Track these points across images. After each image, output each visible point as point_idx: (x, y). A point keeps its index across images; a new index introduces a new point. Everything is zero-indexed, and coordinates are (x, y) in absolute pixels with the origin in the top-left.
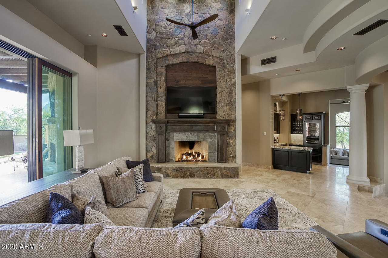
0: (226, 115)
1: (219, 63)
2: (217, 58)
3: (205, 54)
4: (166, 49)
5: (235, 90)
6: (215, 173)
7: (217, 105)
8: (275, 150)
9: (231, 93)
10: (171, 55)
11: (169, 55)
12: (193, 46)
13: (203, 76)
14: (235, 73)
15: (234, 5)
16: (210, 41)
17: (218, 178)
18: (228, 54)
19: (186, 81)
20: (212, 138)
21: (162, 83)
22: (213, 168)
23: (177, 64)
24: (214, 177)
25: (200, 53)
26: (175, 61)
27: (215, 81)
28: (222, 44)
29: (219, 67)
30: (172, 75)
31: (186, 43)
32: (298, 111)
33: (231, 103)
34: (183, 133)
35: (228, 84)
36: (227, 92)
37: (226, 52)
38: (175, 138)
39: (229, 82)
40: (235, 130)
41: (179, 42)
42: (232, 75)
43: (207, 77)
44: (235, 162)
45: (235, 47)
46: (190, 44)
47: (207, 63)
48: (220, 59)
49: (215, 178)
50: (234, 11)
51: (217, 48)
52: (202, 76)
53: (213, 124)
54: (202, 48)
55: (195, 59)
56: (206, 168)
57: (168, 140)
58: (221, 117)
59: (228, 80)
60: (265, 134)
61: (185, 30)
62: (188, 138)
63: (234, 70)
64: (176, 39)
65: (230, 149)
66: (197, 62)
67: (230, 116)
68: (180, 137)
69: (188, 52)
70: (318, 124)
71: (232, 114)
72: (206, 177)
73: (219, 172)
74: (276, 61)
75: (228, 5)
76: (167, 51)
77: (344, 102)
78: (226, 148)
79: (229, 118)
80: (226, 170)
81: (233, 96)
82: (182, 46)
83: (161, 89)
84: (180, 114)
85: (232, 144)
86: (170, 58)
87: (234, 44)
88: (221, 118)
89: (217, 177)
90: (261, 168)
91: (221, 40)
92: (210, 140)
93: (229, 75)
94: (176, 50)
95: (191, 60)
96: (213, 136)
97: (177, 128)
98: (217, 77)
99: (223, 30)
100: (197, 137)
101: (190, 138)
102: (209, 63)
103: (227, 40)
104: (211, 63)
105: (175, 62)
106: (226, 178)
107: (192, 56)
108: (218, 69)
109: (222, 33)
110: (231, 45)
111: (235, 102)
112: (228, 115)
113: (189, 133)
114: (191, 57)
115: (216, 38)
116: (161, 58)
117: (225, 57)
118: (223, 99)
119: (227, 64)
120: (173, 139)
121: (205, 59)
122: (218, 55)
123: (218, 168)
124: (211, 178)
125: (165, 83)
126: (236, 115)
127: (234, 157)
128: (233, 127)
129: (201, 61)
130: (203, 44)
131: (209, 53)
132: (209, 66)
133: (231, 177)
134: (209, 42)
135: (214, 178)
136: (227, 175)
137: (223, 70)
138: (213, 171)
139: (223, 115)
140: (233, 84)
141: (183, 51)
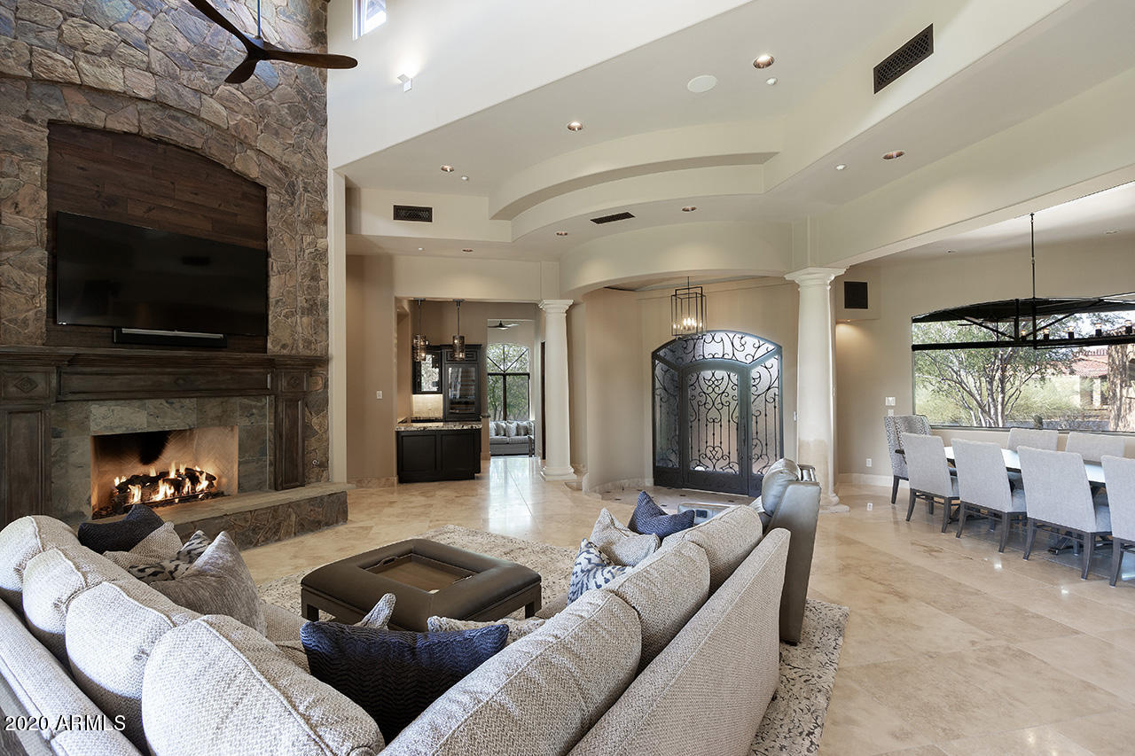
0: (300, 341)
1: (278, 180)
2: (273, 160)
3: (234, 136)
4: (56, 52)
5: (327, 273)
6: (279, 524)
7: (272, 308)
8: (403, 437)
9: (315, 277)
10: (82, 87)
11: (71, 84)
12: (186, 93)
13: (220, 206)
14: (325, 223)
15: (326, 25)
16: (251, 100)
17: (290, 537)
18: (308, 161)
19: (150, 210)
20: (253, 414)
21: (27, 191)
22: (275, 509)
23: (105, 132)
24: (277, 538)
25: (215, 126)
26: (99, 119)
27: (263, 234)
28: (289, 124)
29: (277, 193)
30: (82, 168)
31: (156, 67)
32: (456, 341)
33: (317, 308)
34: (137, 403)
35: (307, 252)
36: (305, 275)
37: (300, 153)
38: (92, 424)
39: (309, 244)
40: (326, 386)
41: (123, 49)
42: (318, 228)
43: (236, 215)
44: (328, 480)
45: (326, 148)
46: (175, 78)
47: (239, 166)
48: (283, 169)
49: (279, 540)
50: (326, 43)
51: (274, 132)
52: (217, 206)
53: (262, 370)
54: (224, 113)
55: (194, 143)
56: (249, 516)
57: (58, 435)
58: (284, 346)
59: (308, 239)
60: (379, 394)
61: (151, 20)
62: (159, 420)
63: (325, 214)
64: (106, 34)
65: (313, 443)
66: (200, 152)
67: (313, 346)
68: (121, 418)
69: (165, 106)
70: (473, 369)
71: (319, 339)
72: (251, 543)
73: (293, 517)
74: (429, 219)
75: (308, 15)
76: (60, 65)
77: (501, 325)
78: (303, 441)
79: (308, 353)
80: (312, 508)
81: (321, 288)
82: (137, 71)
83: (18, 213)
84: (125, 331)
85: (316, 428)
86: (78, 98)
87: (324, 137)
88: (285, 352)
89: (288, 535)
90: (370, 487)
91: (286, 111)
92: (245, 422)
93: (307, 224)
94: (113, 77)
95: (175, 136)
96: (255, 407)
97: (115, 383)
98: (271, 223)
99: (292, 82)
100: (195, 416)
101: (168, 421)
102: (247, 172)
103: (303, 117)
104: (254, 173)
105: (99, 123)
106: (312, 531)
107: (178, 125)
108: (272, 197)
109: (289, 89)
110: (316, 136)
111: (326, 306)
112: (308, 343)
113: (163, 401)
114: (177, 128)
115: (271, 99)
116: (23, 78)
117: (298, 167)
118: (289, 292)
119: (306, 190)
120: (83, 426)
121: (233, 154)
122: (276, 153)
123: (290, 505)
124: (267, 541)
125: (44, 195)
126: (328, 345)
127: (324, 465)
128: (319, 378)
129: (215, 153)
130: (227, 100)
131: (246, 137)
132: (241, 178)
133: (329, 524)
134: (247, 100)
135: (276, 541)
136: (317, 522)
137: (292, 204)
138: (273, 517)
139: (289, 342)
140: (321, 255)
141: (143, 94)
